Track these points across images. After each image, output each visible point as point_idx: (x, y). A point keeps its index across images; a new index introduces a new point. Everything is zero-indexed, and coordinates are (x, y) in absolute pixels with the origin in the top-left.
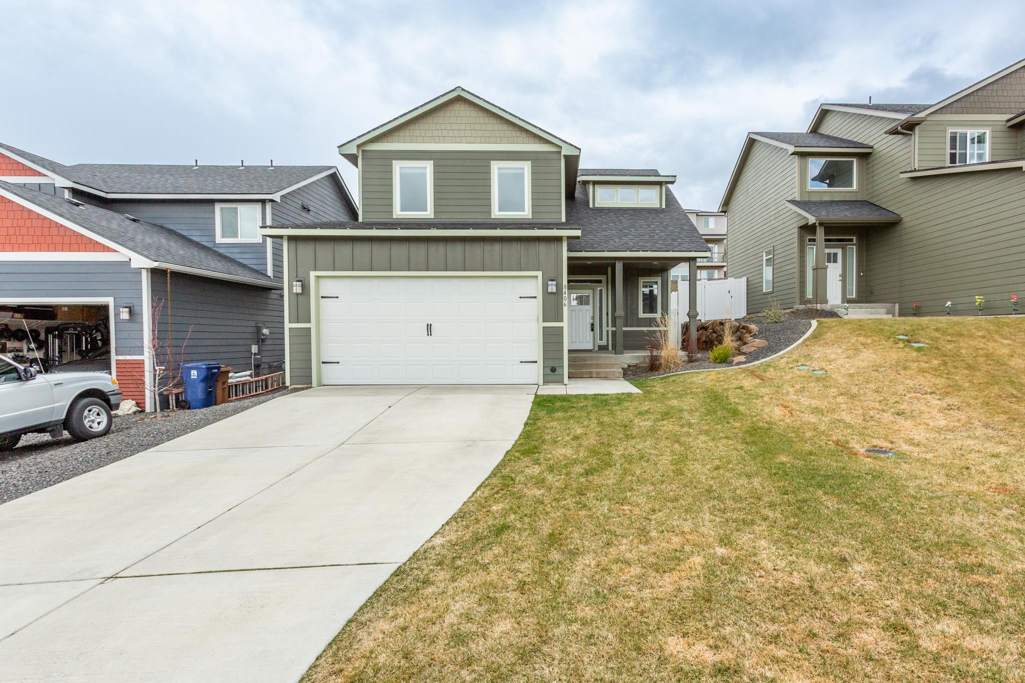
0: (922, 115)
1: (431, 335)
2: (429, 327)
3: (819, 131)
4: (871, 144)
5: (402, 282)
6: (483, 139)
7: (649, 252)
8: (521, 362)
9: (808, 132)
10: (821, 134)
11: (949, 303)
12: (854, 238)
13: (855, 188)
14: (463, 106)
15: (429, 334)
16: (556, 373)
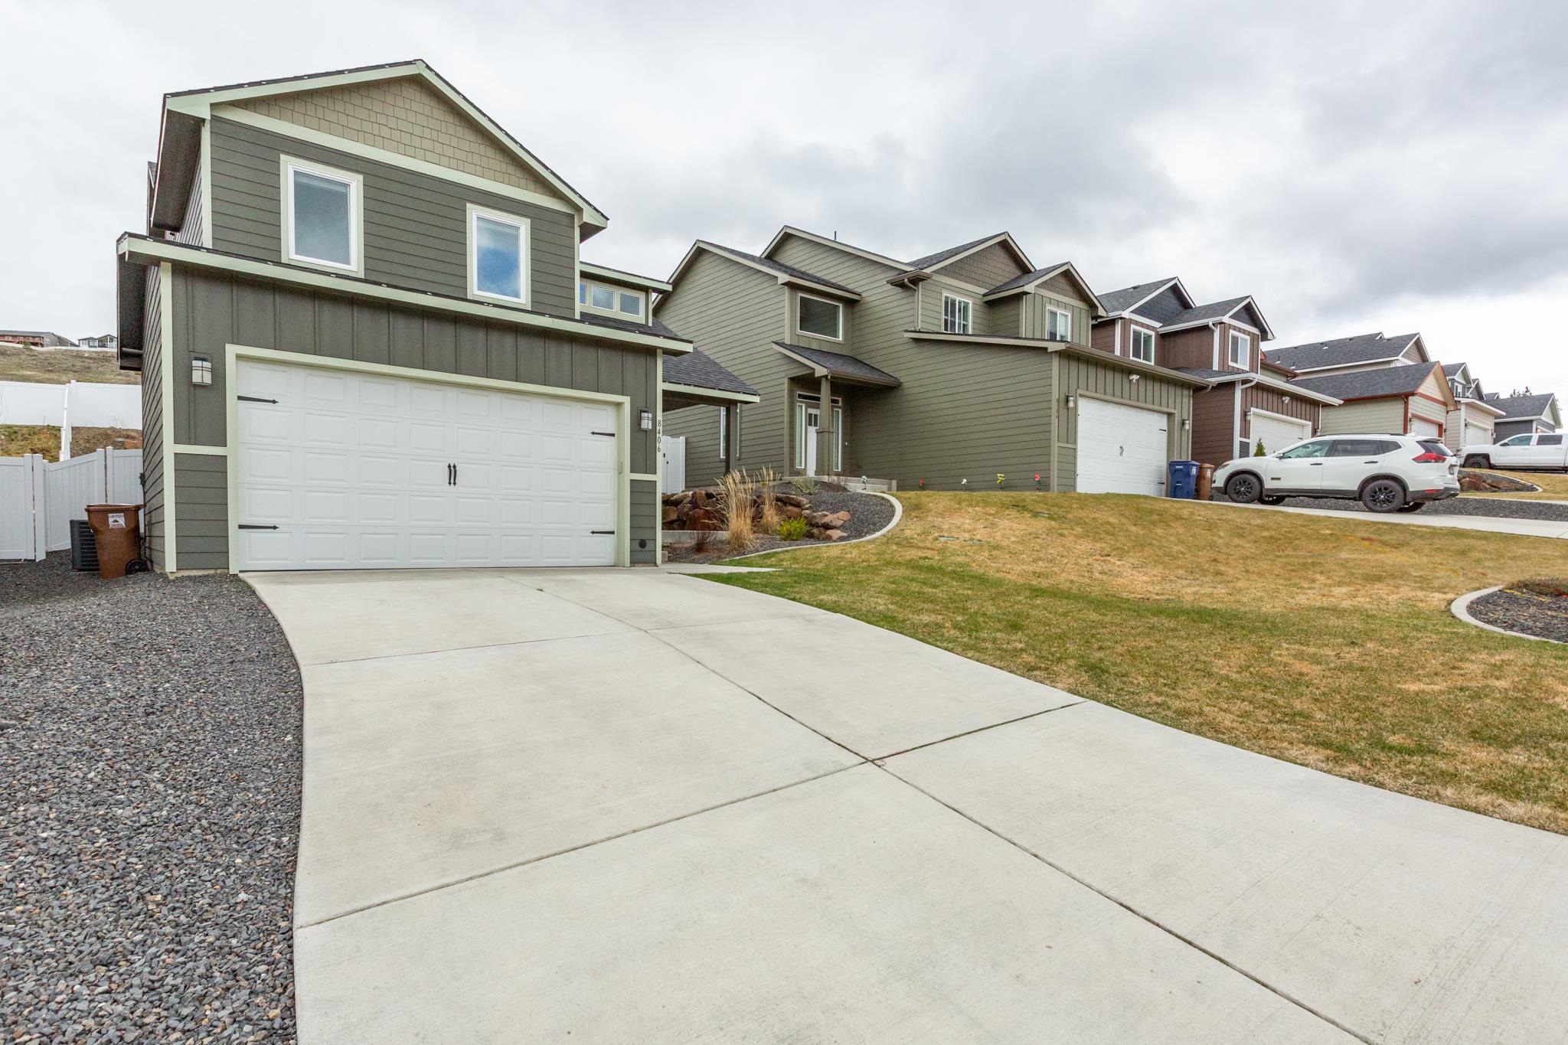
0: (928, 271)
1: (455, 484)
2: (452, 471)
3: (777, 259)
4: (858, 290)
5: (405, 388)
6: (453, 162)
7: (692, 387)
8: (593, 532)
9: (763, 256)
10: (782, 265)
11: (965, 481)
12: (840, 399)
13: (841, 339)
14: (418, 94)
15: (452, 481)
16: (646, 549)
